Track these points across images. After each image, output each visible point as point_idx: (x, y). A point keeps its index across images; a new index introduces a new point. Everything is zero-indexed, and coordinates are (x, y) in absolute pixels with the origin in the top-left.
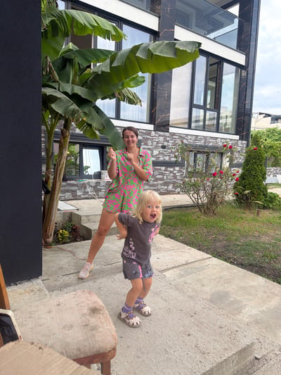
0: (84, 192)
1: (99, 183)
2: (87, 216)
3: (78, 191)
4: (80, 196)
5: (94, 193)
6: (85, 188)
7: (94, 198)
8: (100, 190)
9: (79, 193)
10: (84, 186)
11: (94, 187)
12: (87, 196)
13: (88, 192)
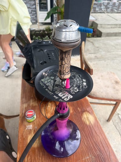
0: (100, 9)
1: (109, 3)
2: (101, 25)
3: (97, 8)
4: (97, 11)
5: (105, 10)
6: (101, 6)
7: (104, 13)
8: (108, 8)
9: (97, 9)
10: (100, 5)
11: (106, 6)
12: (101, 11)
13: (102, 9)
